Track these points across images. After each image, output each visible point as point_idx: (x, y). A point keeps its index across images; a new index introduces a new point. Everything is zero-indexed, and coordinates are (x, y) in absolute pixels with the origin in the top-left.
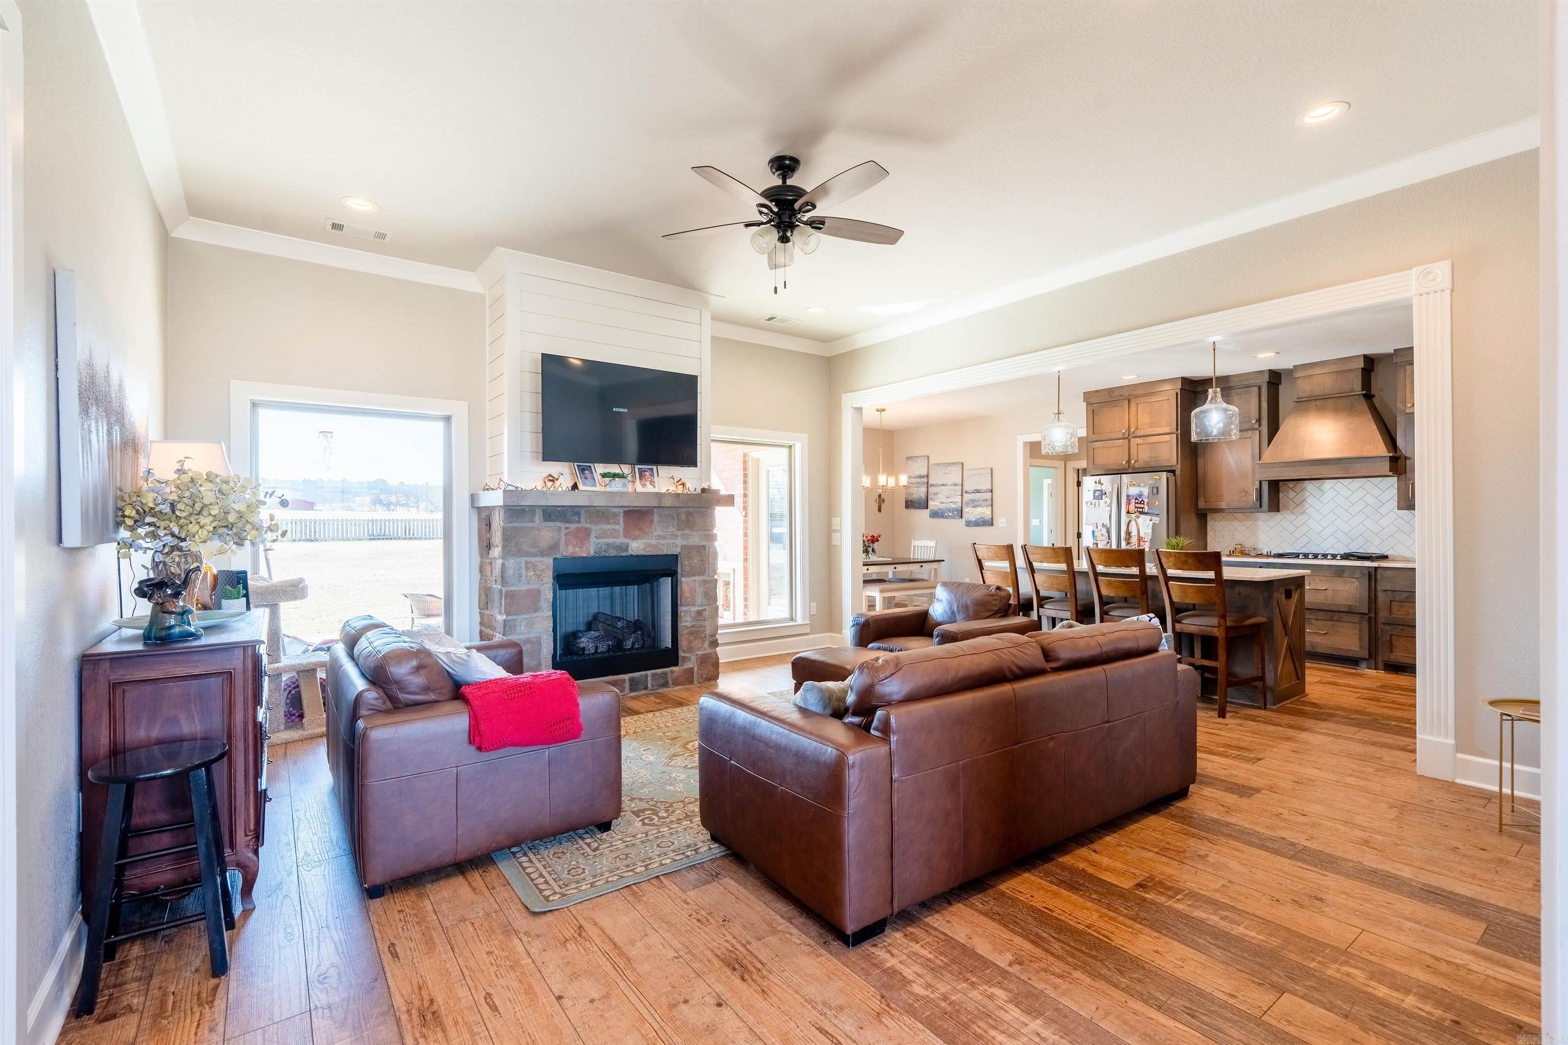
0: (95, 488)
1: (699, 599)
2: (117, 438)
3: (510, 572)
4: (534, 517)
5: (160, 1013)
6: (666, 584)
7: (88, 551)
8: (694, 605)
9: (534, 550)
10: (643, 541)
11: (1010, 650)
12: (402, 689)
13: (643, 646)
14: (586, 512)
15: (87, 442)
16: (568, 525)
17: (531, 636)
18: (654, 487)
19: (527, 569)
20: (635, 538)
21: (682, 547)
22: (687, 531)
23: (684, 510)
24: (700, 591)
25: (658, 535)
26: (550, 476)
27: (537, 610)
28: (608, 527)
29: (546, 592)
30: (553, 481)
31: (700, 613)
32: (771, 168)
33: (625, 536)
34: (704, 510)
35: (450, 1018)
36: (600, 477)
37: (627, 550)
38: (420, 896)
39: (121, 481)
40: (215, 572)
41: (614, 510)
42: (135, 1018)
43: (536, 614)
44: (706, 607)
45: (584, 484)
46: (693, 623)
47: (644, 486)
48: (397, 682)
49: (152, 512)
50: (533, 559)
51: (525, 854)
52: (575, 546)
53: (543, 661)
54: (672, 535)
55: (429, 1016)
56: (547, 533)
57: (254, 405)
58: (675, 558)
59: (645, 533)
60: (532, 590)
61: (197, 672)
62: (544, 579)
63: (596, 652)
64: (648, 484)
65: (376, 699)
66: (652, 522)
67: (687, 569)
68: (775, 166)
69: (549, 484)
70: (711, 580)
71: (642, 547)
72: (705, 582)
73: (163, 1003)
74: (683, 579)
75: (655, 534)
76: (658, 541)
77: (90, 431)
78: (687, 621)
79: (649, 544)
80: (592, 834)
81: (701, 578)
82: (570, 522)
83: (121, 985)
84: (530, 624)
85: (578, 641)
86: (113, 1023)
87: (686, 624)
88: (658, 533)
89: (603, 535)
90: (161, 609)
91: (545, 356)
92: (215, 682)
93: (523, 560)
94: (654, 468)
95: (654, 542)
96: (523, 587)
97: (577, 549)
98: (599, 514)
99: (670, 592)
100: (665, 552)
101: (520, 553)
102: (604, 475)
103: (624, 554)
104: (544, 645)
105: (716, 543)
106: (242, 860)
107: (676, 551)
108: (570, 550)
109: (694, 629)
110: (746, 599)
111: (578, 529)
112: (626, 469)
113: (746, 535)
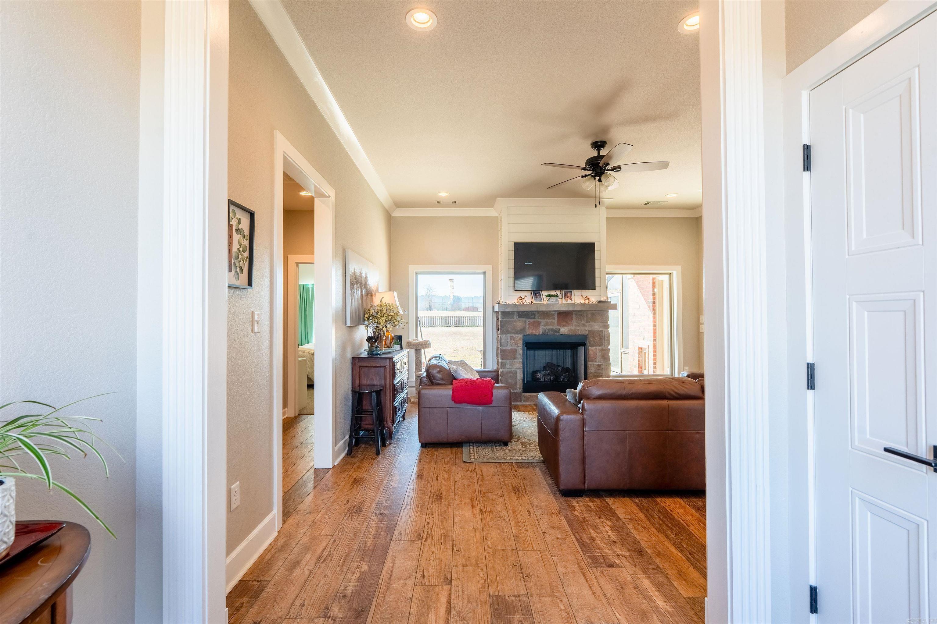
0: (355, 309)
1: (599, 359)
2: (364, 291)
3: (503, 341)
4: (514, 315)
5: (363, 459)
6: (582, 349)
7: (357, 327)
8: (596, 362)
9: (514, 331)
10: (567, 328)
11: (674, 384)
12: (434, 378)
13: (569, 381)
14: (538, 313)
15: (352, 295)
16: (529, 320)
17: (512, 370)
18: (572, 301)
19: (511, 339)
20: (563, 326)
21: (589, 331)
22: (592, 323)
23: (590, 312)
24: (599, 354)
26: (520, 297)
27: (515, 358)
28: (549, 320)
29: (520, 350)
30: (522, 299)
31: (599, 366)
32: (592, 148)
33: (558, 325)
34: (601, 312)
35: (445, 499)
36: (545, 297)
37: (559, 332)
38: (435, 451)
39: (366, 306)
40: (393, 336)
41: (552, 312)
42: (358, 458)
43: (515, 360)
44: (603, 363)
45: (535, 300)
46: (595, 371)
47: (566, 300)
48: (433, 376)
49: (372, 316)
50: (513, 335)
51: (473, 447)
52: (533, 330)
53: (518, 382)
54: (583, 325)
55: (439, 497)
56: (519, 323)
57: (416, 273)
58: (585, 337)
59: (569, 324)
60: (513, 349)
61: (378, 365)
62: (518, 344)
63: (544, 381)
64: (569, 299)
65: (426, 380)
66: (572, 318)
67: (592, 342)
68: (594, 147)
69: (521, 301)
70: (607, 349)
71: (566, 331)
72: (602, 350)
73: (364, 457)
74: (590, 348)
75: (574, 324)
76: (576, 328)
77: (354, 293)
78: (592, 370)
79: (570, 329)
80: (500, 446)
81: (600, 348)
82: (531, 319)
83: (358, 452)
84: (512, 364)
85: (536, 375)
86: (354, 458)
87: (591, 371)
88: (575, 324)
89: (547, 324)
90: (372, 346)
91: (515, 244)
92: (382, 369)
93: (509, 335)
94: (573, 292)
95: (573, 328)
96: (509, 348)
97: (534, 331)
98: (546, 314)
99: (583, 354)
100: (580, 333)
101: (508, 332)
102: (547, 296)
103: (557, 334)
104: (518, 375)
105: (609, 329)
106: (389, 426)
107: (586, 333)
108: (530, 331)
109: (596, 374)
110: (655, 363)
111: (534, 322)
112: (558, 292)
113: (654, 325)
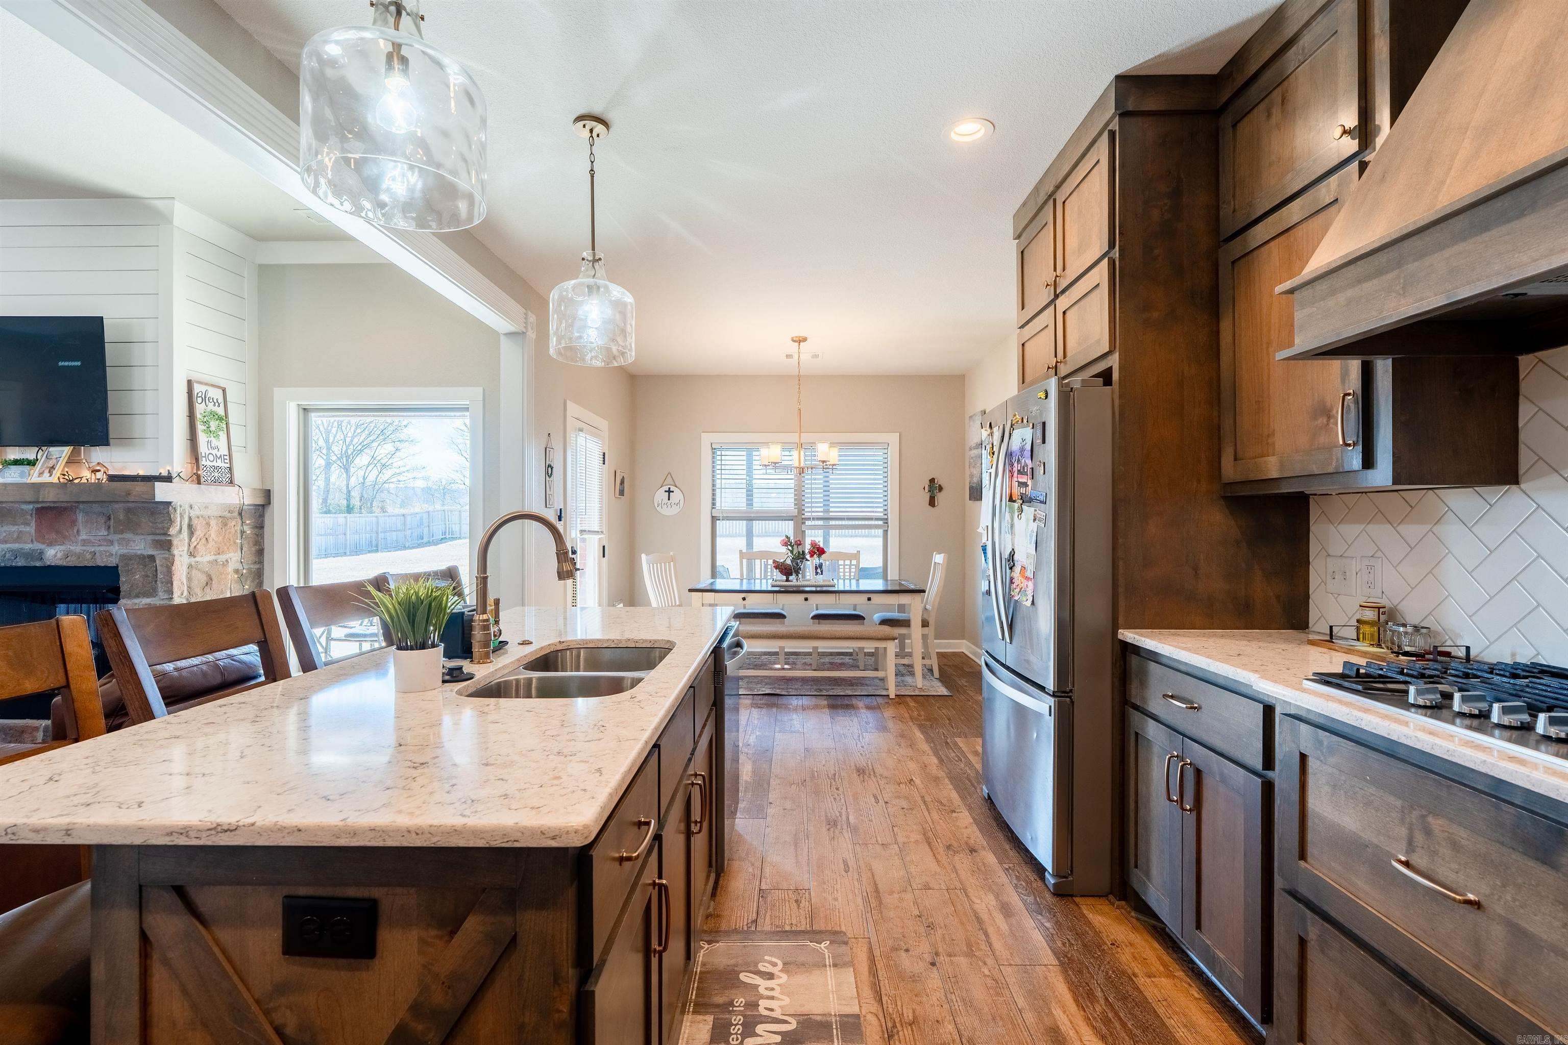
10: (63, 547)
20: (51, 544)
21: (122, 556)
22: (128, 536)
23: (120, 506)
25: (84, 540)
28: (13, 528)
33: (38, 539)
37: (40, 559)
41: (21, 506)
54: (106, 540)
58: (112, 572)
59: (65, 537)
66: (74, 521)
67: (126, 587)
71: (59, 555)
75: (79, 537)
76: (84, 548)
79: (72, 551)
88: (84, 537)
89: (8, 538)
95: (77, 548)
100: (97, 563)
103: (38, 564)
105: (173, 552)
107: (112, 562)
